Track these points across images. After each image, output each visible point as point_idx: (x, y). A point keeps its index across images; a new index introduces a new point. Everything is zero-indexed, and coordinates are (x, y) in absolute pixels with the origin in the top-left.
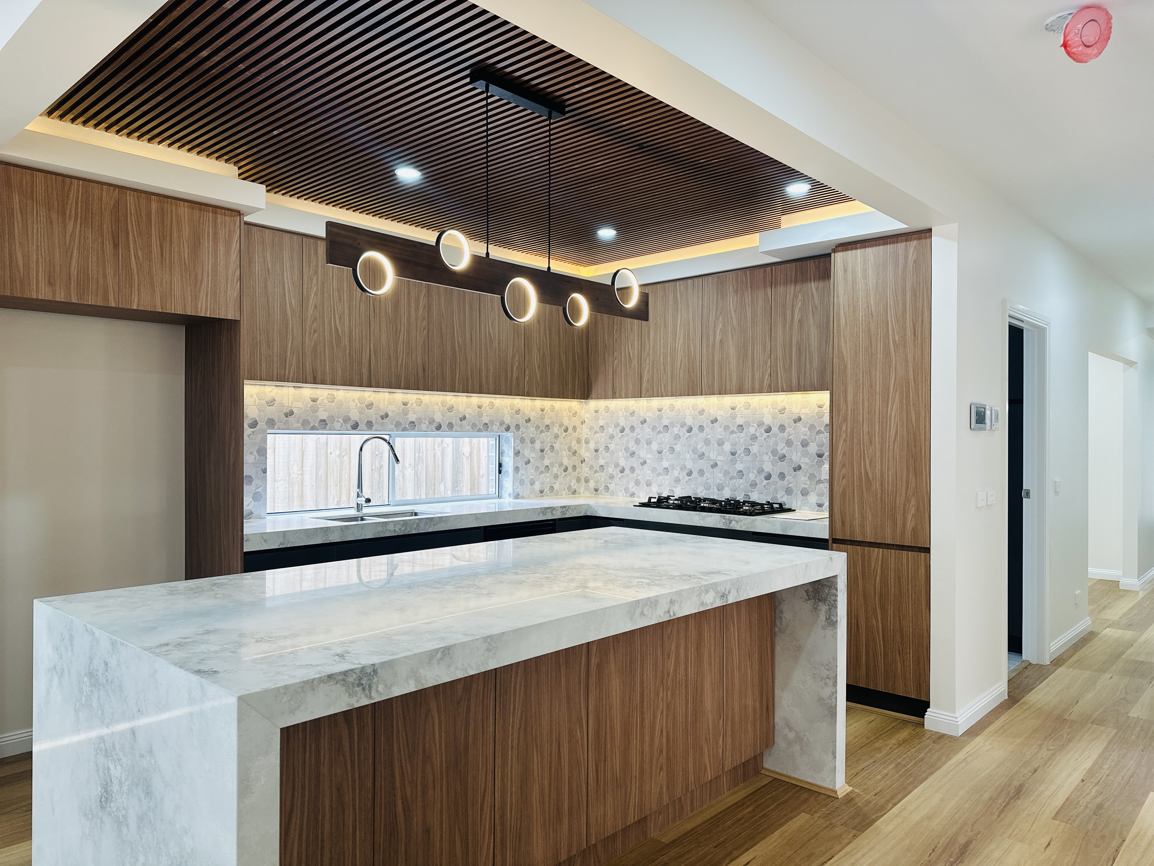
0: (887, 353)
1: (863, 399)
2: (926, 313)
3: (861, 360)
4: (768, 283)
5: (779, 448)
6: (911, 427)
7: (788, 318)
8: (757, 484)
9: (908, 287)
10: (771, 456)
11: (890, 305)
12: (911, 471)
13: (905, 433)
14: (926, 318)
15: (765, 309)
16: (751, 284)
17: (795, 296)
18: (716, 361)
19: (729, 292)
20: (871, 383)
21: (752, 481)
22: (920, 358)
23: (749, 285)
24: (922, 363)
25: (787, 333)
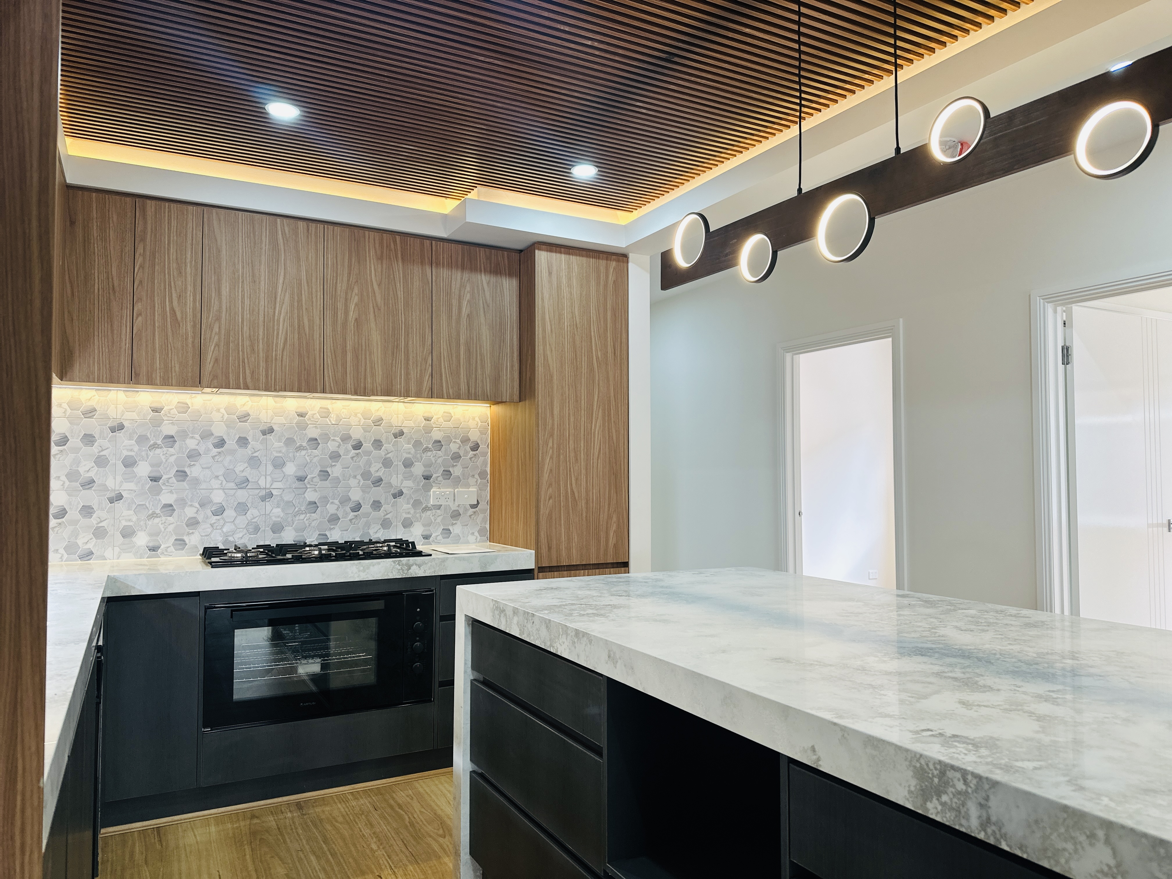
0: (591, 370)
1: (569, 414)
2: (624, 335)
3: (567, 372)
4: (426, 259)
5: (373, 470)
6: (612, 444)
7: (454, 309)
8: (339, 519)
9: (609, 306)
10: (362, 480)
11: (593, 321)
12: (612, 487)
13: (607, 450)
14: (624, 340)
15: (423, 291)
16: (402, 255)
17: (462, 286)
18: (349, 347)
19: (369, 256)
20: (576, 397)
21: (332, 515)
22: (619, 378)
23: (399, 255)
24: (621, 383)
25: (454, 327)
